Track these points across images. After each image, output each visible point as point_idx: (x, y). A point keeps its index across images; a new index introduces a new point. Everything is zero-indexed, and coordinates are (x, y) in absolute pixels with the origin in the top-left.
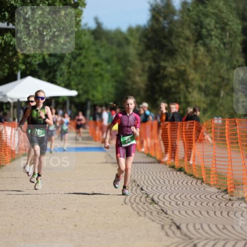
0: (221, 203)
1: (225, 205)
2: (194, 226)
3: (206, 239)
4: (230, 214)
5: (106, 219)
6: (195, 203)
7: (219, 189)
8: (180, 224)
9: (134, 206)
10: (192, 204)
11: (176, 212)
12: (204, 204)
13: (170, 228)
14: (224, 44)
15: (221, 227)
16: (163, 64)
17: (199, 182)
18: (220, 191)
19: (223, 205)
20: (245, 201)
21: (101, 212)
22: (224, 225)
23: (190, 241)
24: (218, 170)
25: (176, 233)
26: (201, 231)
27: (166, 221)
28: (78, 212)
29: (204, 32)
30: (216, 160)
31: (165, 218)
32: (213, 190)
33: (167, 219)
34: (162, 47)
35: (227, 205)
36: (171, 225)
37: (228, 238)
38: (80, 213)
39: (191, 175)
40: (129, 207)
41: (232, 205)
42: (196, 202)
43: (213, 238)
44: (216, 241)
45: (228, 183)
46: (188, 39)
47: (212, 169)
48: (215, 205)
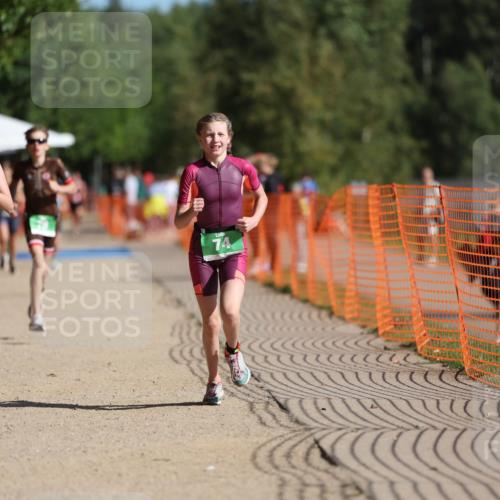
0: (367, 355)
1: (377, 359)
2: (315, 403)
3: (340, 429)
4: (386, 376)
5: (137, 394)
6: (315, 356)
7: (364, 327)
8: (287, 400)
9: (194, 365)
10: (311, 359)
11: (279, 377)
12: (335, 359)
13: (266, 409)
14: (371, 33)
15: (368, 403)
16: (246, 76)
17: (324, 314)
18: (365, 331)
19: (372, 359)
20: (416, 350)
21: (125, 380)
22: (374, 401)
23: (307, 433)
24: (361, 290)
25: (277, 417)
26: (329, 412)
27: (259, 394)
28: (79, 380)
29: (330, 8)
30: (355, 269)
31: (255, 389)
32: (352, 329)
33: (260, 391)
34: (242, 41)
35: (380, 359)
36: (268, 403)
37: (385, 424)
38: (84, 383)
39: (306, 301)
40: (183, 368)
41: (391, 359)
42: (318, 356)
43: (353, 426)
44: (360, 432)
45: (379, 315)
46: (296, 25)
47: (349, 287)
48: (355, 359)
